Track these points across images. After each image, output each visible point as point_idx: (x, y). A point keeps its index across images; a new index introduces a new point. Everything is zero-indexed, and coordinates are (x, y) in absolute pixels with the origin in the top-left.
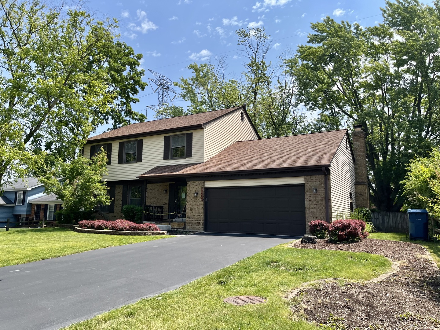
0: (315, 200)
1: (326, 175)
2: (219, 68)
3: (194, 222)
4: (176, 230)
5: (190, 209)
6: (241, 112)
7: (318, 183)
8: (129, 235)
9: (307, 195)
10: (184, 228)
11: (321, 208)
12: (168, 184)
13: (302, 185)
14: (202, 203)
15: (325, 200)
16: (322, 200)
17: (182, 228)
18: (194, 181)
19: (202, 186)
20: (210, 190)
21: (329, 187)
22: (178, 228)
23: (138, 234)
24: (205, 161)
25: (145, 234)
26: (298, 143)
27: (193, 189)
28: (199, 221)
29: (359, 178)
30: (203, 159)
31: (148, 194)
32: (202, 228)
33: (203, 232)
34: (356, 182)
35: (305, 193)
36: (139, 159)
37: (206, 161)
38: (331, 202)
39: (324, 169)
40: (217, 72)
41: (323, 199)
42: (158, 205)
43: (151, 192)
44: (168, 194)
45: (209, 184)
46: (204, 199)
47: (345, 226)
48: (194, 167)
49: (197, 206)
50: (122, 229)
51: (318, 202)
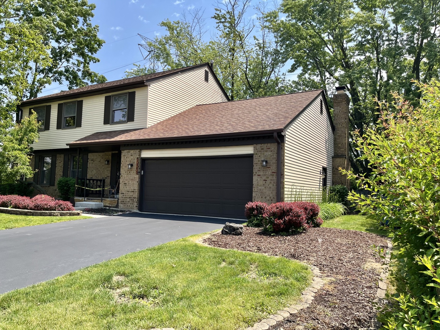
0: (265, 175)
1: (278, 143)
2: (194, 24)
3: (128, 200)
4: (108, 208)
5: (124, 184)
6: (206, 71)
7: (270, 153)
8: (31, 215)
9: (256, 168)
10: (117, 206)
11: (271, 185)
12: (110, 153)
13: (250, 156)
14: (137, 177)
15: (277, 175)
16: (273, 175)
17: (115, 206)
18: (129, 150)
19: (138, 157)
20: (148, 161)
21: (282, 158)
22: (110, 206)
23: (41, 215)
24: (148, 126)
25: (50, 215)
26: (261, 106)
27: (128, 159)
28: (133, 198)
29: (338, 150)
30: (146, 124)
31: (90, 165)
32: (136, 206)
33: (138, 211)
34: (334, 154)
35: (253, 166)
36: (78, 124)
37: (150, 126)
38: (284, 179)
39: (275, 135)
40: (193, 29)
41: (275, 174)
42: (99, 179)
43: (92, 163)
44: (110, 165)
45: (147, 154)
46: (139, 172)
47: (284, 211)
48: (132, 133)
49: (132, 180)
50: (25, 208)
51: (268, 178)
